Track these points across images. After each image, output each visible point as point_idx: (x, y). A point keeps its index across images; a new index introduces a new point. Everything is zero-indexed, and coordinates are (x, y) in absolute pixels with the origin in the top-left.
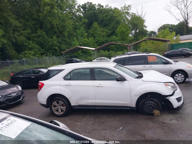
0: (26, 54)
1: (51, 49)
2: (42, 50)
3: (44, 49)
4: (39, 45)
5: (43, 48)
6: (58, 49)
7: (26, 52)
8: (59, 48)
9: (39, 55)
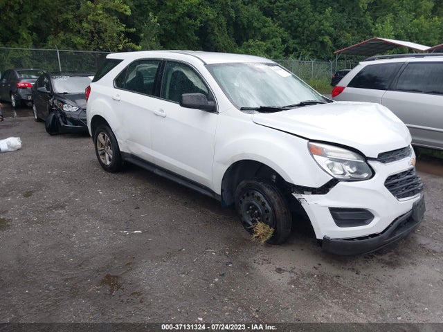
0: (249, 46)
1: (315, 40)
2: (291, 41)
3: (296, 41)
4: (288, 28)
5: (294, 38)
6: (330, 43)
7: (251, 42)
8: (335, 40)
9: (280, 53)
